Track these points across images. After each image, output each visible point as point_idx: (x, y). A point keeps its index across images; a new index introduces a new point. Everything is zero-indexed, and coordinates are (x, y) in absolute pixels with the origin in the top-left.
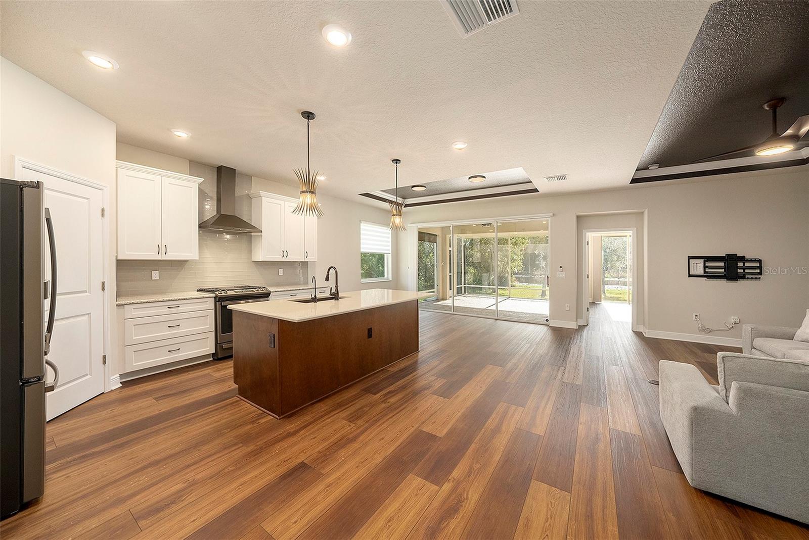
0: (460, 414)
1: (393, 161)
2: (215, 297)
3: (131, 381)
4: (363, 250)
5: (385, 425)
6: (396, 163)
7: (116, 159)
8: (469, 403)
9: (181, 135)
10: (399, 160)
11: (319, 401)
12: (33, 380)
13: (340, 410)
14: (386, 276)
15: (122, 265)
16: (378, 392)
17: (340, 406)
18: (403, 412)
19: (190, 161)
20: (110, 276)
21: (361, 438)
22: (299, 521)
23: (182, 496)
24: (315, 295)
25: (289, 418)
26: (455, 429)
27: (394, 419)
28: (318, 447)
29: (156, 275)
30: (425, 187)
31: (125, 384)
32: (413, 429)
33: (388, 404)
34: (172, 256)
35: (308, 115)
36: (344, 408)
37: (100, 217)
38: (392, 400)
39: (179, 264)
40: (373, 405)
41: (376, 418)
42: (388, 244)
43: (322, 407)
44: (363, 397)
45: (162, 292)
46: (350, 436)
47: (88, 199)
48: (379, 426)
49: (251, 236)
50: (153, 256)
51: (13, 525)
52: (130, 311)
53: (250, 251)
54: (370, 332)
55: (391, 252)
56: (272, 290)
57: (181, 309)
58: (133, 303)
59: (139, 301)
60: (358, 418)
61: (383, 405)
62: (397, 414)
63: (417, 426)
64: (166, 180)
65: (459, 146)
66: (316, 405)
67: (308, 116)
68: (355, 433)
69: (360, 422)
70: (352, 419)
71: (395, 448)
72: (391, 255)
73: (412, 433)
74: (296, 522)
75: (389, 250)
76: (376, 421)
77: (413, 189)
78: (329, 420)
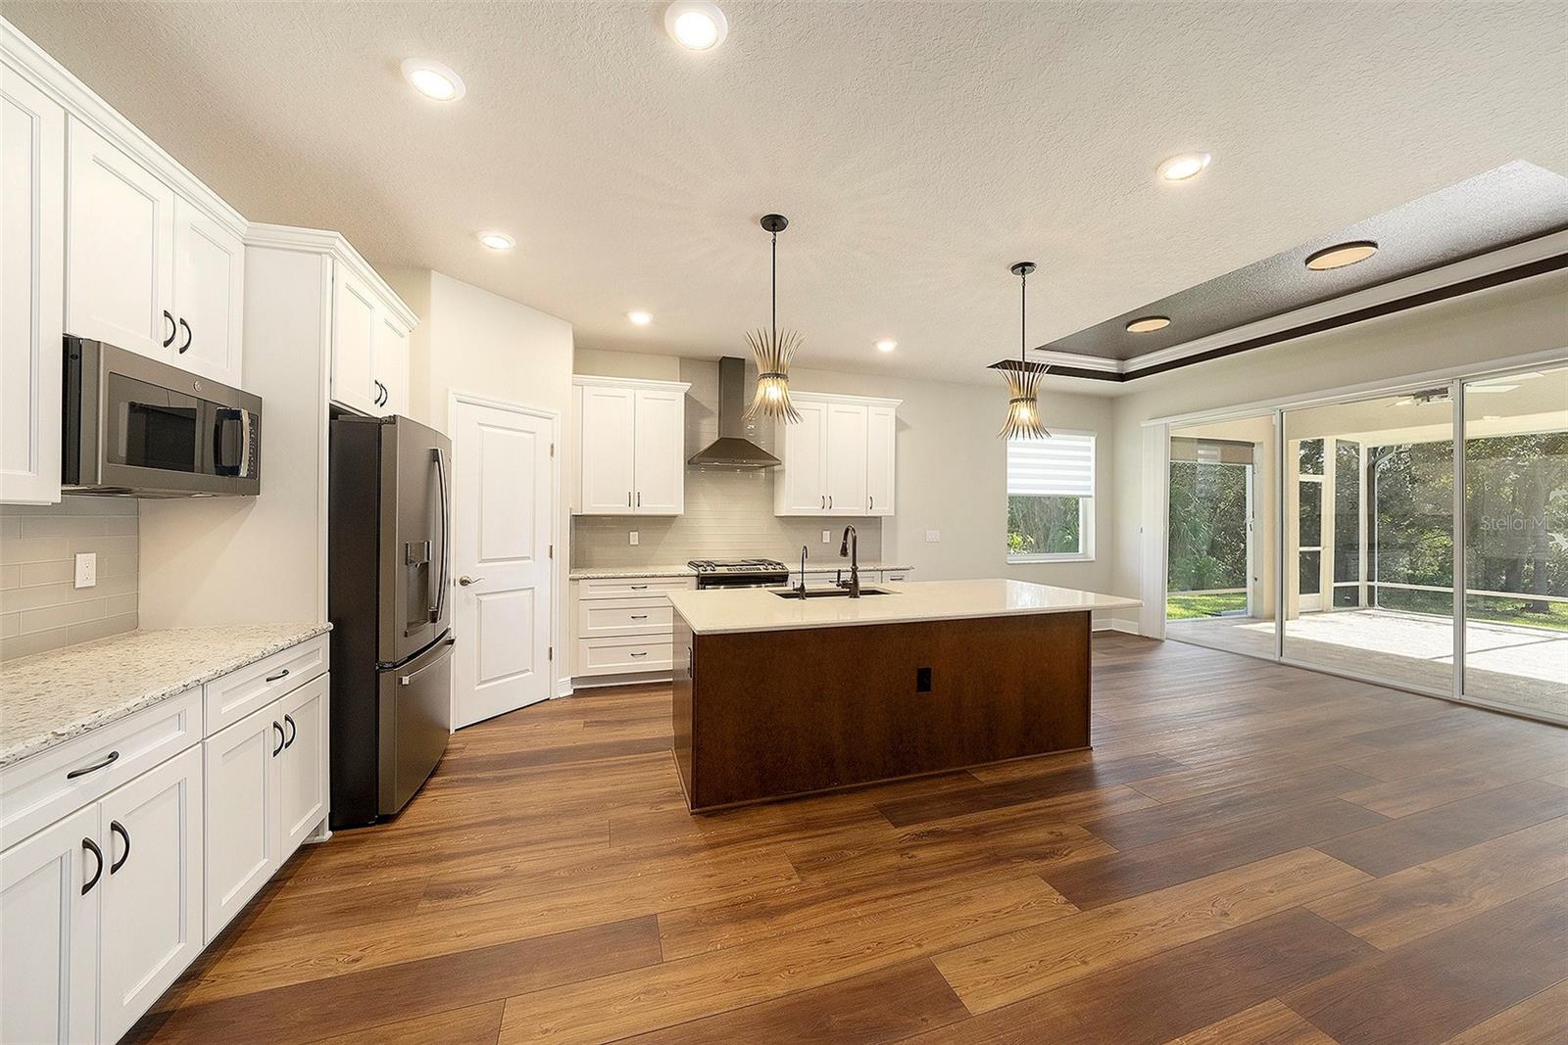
0: (1083, 970)
1: (1013, 268)
2: (697, 576)
3: (588, 690)
4: (1010, 491)
5: (858, 911)
6: (1023, 271)
7: (574, 373)
8: (1139, 949)
9: (640, 319)
10: (1030, 264)
11: (780, 802)
12: (387, 666)
13: (802, 836)
14: (1081, 551)
15: (580, 522)
16: (908, 823)
17: (808, 825)
18: (923, 896)
19: (681, 358)
20: (561, 538)
21: (788, 917)
22: (553, 1031)
23: (484, 887)
24: (802, 584)
25: (708, 816)
26: (1032, 1009)
27: (891, 904)
28: (701, 898)
29: (634, 537)
30: (1168, 319)
31: (579, 693)
32: (916, 952)
33: (906, 861)
34: (647, 509)
35: (774, 223)
36: (812, 833)
37: (549, 456)
38: (924, 855)
39: (664, 522)
40: (871, 850)
41: (855, 883)
42: (1087, 473)
43: (776, 816)
44: (864, 824)
45: (643, 564)
46: (772, 903)
47: (533, 433)
48: (847, 907)
49: (774, 472)
50: (620, 508)
51: (360, 837)
52: (587, 589)
53: (771, 498)
54: (924, 679)
55: (1093, 495)
56: (791, 570)
57: (650, 591)
58: (589, 578)
59: (595, 575)
60: (818, 868)
61: (893, 860)
62: (908, 893)
63: (933, 947)
64: (640, 394)
65: (1183, 170)
66: (767, 810)
67: (774, 225)
68: (786, 900)
69: (815, 879)
70: (805, 865)
71: (834, 980)
72: (1093, 499)
73: (905, 962)
74: (547, 1031)
75: (1089, 488)
76: (850, 892)
77: (1129, 329)
78: (764, 850)
